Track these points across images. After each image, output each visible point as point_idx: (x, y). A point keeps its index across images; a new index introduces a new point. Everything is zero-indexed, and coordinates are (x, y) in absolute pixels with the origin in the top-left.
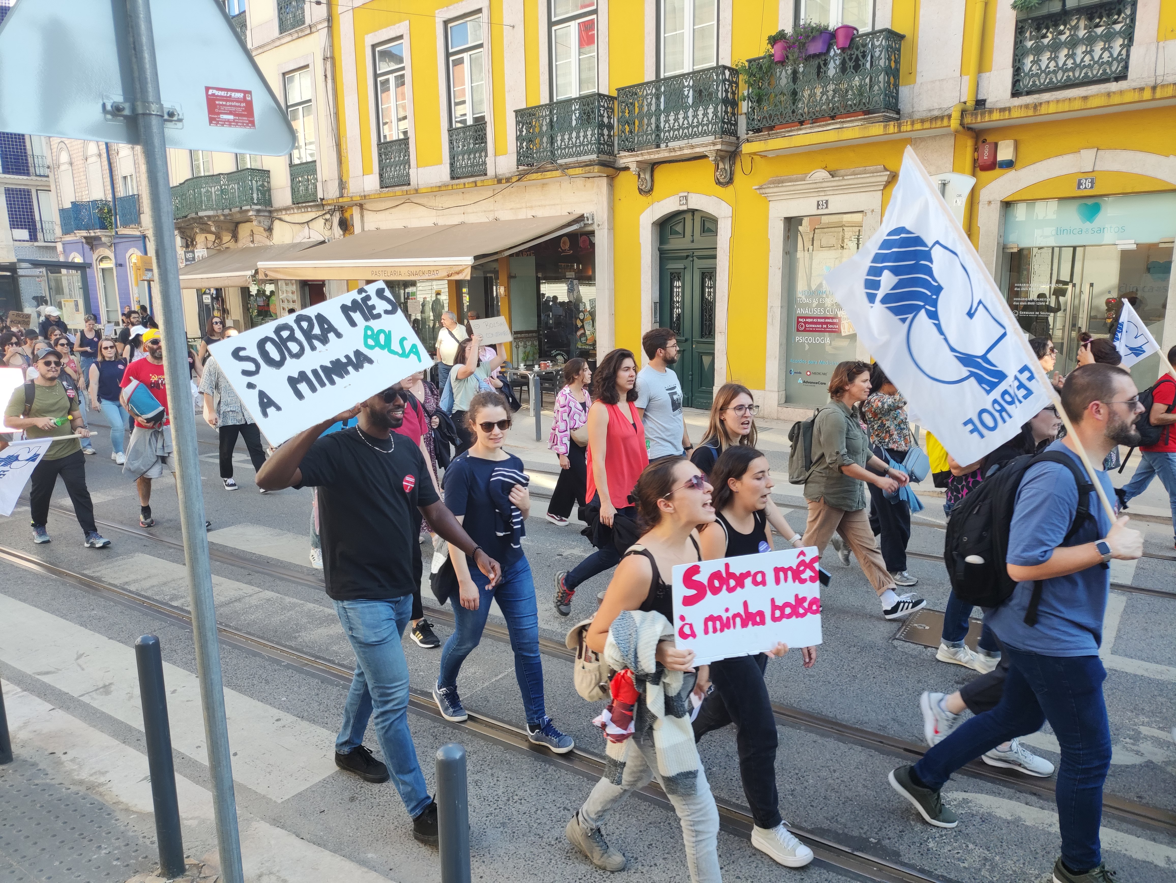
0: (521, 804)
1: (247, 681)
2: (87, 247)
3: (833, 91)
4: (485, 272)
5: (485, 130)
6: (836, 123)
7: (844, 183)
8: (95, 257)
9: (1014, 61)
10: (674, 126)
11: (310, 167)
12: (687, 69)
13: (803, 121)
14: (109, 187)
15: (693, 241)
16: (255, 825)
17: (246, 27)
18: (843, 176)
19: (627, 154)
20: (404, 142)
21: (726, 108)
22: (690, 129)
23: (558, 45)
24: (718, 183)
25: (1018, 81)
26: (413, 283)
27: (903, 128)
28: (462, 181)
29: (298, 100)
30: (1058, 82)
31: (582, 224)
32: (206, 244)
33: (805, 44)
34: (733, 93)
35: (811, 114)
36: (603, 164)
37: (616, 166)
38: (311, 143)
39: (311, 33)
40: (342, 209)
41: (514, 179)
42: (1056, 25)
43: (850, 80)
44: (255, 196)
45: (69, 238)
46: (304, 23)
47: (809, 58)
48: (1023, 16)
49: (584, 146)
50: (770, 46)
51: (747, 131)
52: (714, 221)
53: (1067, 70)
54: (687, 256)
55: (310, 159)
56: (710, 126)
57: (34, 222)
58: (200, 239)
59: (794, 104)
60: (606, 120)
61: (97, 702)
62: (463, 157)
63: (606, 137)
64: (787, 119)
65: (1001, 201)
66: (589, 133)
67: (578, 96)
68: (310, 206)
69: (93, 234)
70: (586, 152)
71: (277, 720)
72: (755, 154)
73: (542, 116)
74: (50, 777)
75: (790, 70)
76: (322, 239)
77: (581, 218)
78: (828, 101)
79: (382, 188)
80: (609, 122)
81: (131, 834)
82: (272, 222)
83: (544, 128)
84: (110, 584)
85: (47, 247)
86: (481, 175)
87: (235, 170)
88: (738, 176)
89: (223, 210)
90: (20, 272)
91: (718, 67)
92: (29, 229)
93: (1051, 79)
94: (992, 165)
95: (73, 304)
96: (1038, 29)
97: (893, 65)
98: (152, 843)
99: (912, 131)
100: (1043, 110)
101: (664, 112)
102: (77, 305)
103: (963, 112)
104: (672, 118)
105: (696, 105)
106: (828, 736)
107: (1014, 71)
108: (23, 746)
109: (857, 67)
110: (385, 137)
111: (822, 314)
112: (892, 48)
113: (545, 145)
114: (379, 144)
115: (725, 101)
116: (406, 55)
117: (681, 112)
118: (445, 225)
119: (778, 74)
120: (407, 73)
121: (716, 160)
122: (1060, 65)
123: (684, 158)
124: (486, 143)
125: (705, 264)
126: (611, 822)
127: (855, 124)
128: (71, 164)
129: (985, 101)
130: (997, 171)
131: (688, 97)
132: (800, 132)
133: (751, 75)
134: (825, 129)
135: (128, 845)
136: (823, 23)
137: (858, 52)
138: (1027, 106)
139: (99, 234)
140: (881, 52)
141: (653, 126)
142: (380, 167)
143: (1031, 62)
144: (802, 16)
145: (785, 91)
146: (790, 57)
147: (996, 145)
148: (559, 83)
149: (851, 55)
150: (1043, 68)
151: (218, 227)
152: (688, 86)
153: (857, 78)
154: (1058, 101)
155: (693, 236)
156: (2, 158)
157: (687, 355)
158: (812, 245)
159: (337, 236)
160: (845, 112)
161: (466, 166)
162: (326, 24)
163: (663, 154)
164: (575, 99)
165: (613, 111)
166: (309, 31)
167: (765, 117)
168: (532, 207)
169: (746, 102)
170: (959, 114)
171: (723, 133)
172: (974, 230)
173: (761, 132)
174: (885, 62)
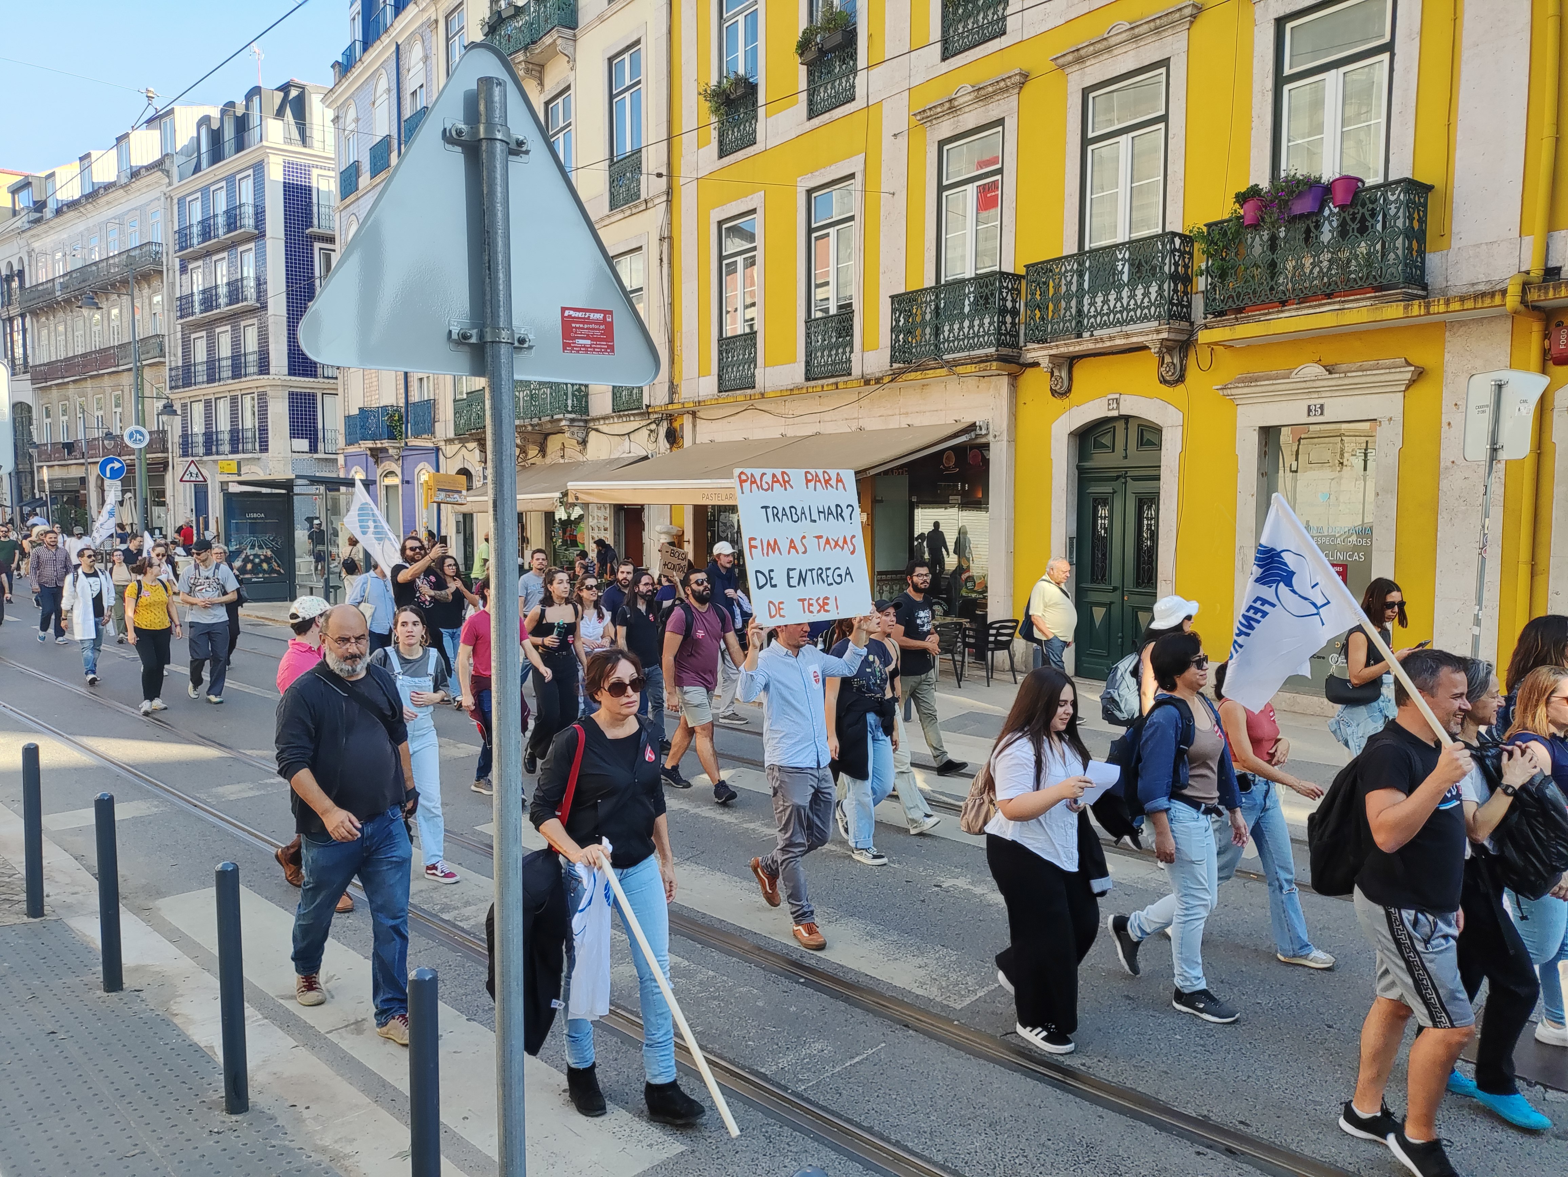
2: (371, 460)
3: (1329, 261)
5: (852, 320)
6: (1334, 303)
7: (1346, 381)
8: (379, 471)
10: (1102, 310)
12: (1122, 237)
13: (1286, 301)
14: (402, 391)
15: (1126, 457)
18: (1345, 373)
19: (1036, 346)
20: (750, 337)
21: (1176, 285)
22: (1125, 314)
23: (949, 213)
24: (1164, 381)
27: (1434, 309)
28: (820, 382)
31: (973, 435)
33: (1287, 201)
34: (1186, 266)
35: (1298, 292)
36: (1003, 359)
37: (1022, 361)
39: (647, 209)
40: (670, 418)
41: (886, 380)
43: (1353, 247)
44: (570, 402)
45: (352, 449)
46: (639, 198)
47: (1294, 219)
49: (979, 337)
50: (1237, 205)
51: (1205, 314)
52: (1158, 430)
54: (1118, 477)
56: (1153, 309)
57: (316, 430)
59: (1272, 278)
60: (1009, 305)
61: (347, 1043)
62: (822, 353)
63: (1009, 326)
64: (1262, 298)
66: (987, 321)
67: (973, 275)
68: (633, 415)
69: (379, 445)
70: (981, 344)
72: (1216, 343)
73: (926, 302)
74: (289, 1137)
75: (1266, 235)
76: (645, 454)
77: (972, 427)
78: (1322, 275)
79: (720, 391)
80: (1014, 307)
82: (587, 434)
83: (928, 317)
85: (327, 460)
86: (844, 375)
88: (1192, 372)
89: (531, 418)
90: (296, 490)
91: (1164, 234)
92: (310, 438)
97: (1416, 225)
99: (1447, 312)
101: (1088, 292)
103: (1526, 286)
104: (1099, 300)
105: (1132, 284)
108: (260, 1092)
109: (1363, 230)
110: (728, 330)
112: (1414, 203)
113: (927, 337)
114: (721, 339)
115: (1174, 277)
116: (759, 233)
117: (1113, 292)
118: (795, 437)
119: (1249, 241)
120: (759, 254)
121: (1160, 352)
123: (1116, 350)
124: (852, 336)
125: (1144, 487)
127: (1361, 304)
129: (1559, 269)
131: (1122, 272)
132: (1281, 315)
133: (1211, 242)
134: (1318, 310)
136: (1314, 174)
137: (1365, 210)
139: (386, 445)
140: (1398, 209)
141: (1074, 311)
142: (719, 367)
144: (1283, 166)
145: (1260, 263)
146: (1268, 220)
148: (949, 259)
149: (1354, 214)
151: (524, 439)
152: (1123, 259)
153: (1363, 244)
155: (1126, 450)
156: (289, 357)
157: (1116, 610)
158: (1297, 460)
159: (662, 450)
160: (1347, 288)
161: (826, 364)
162: (665, 198)
163: (1086, 345)
164: (969, 280)
165: (1019, 292)
166: (644, 207)
167: (1231, 296)
168: (907, 413)
169: (1204, 277)
170: (1519, 289)
171: (1171, 317)
172: (1547, 447)
173: (1226, 315)
174: (1404, 222)
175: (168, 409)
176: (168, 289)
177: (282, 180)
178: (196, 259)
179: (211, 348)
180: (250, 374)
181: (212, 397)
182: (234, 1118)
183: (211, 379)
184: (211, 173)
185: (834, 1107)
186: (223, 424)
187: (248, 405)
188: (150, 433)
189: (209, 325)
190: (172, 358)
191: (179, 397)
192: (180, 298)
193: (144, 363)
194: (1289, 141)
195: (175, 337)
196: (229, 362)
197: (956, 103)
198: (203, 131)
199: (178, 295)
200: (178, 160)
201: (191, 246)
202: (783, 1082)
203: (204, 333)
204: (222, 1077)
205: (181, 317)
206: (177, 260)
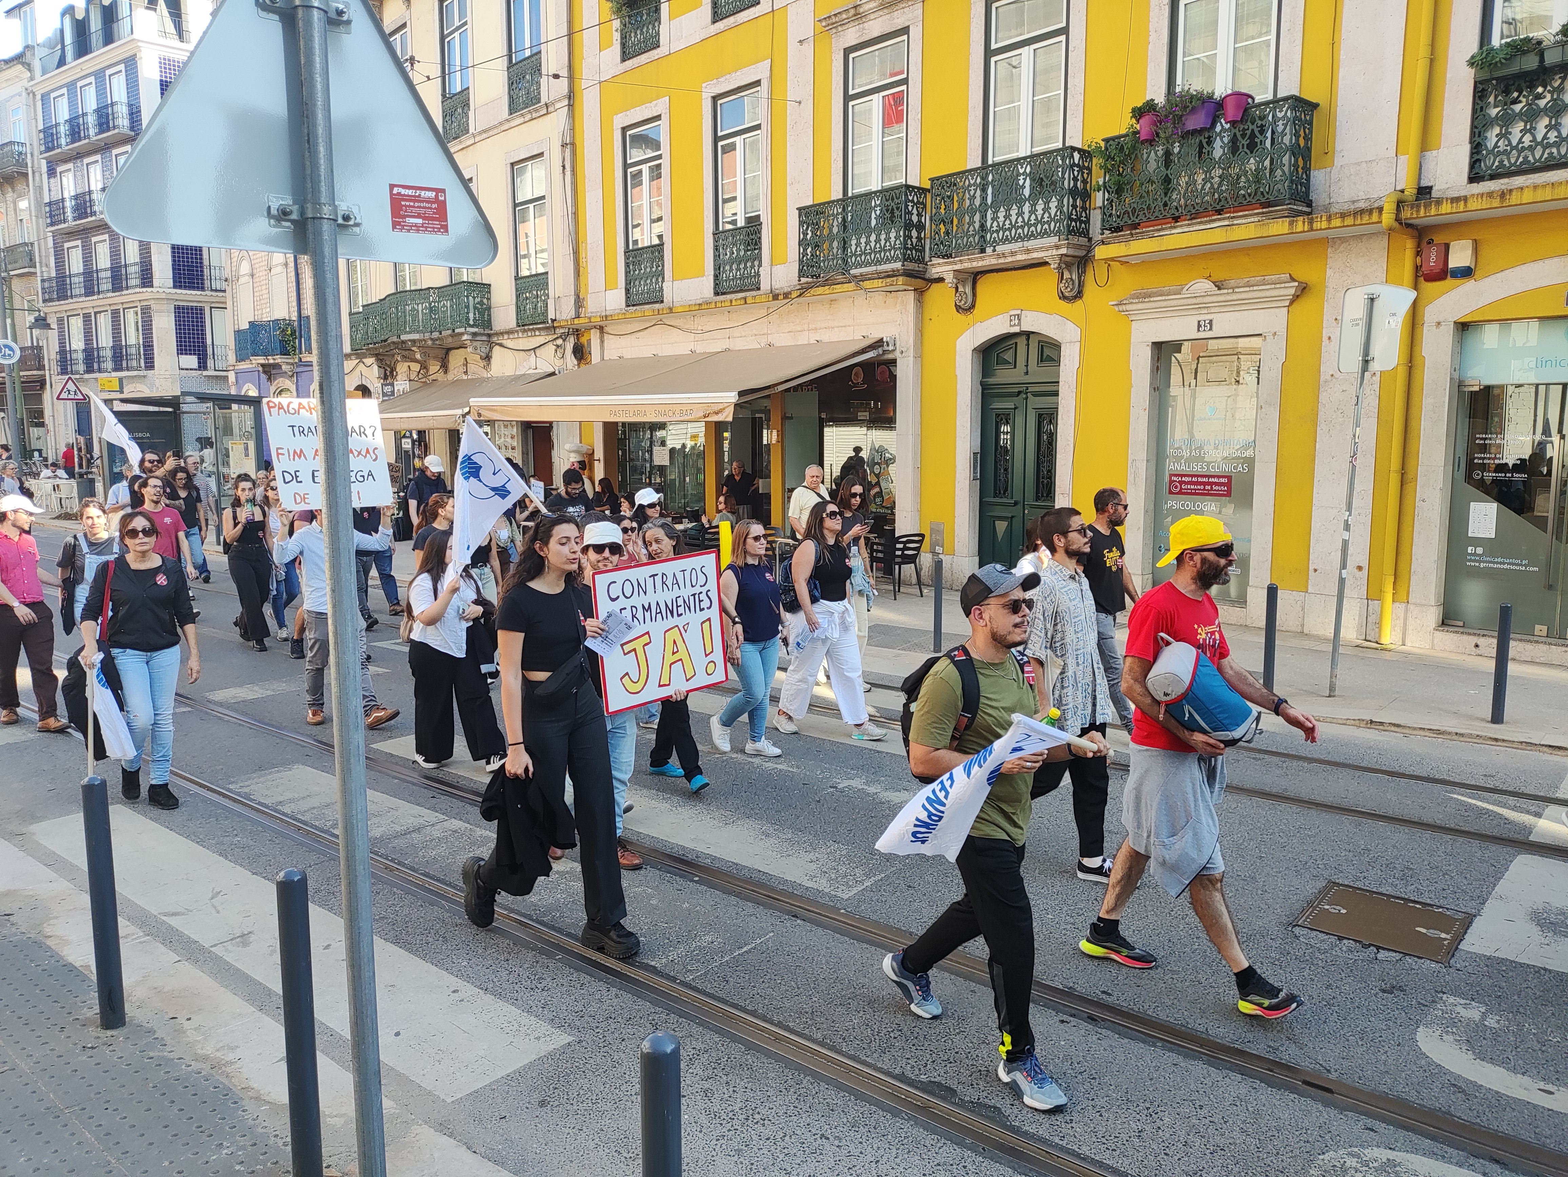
0: (763, 1125)
1: (419, 938)
2: (263, 377)
3: (1220, 177)
4: (754, 412)
5: (760, 233)
6: (1224, 219)
7: (1235, 297)
8: (273, 389)
9: (1473, 134)
10: (1004, 224)
11: (540, 281)
12: (1024, 151)
13: (1179, 217)
14: (295, 304)
15: (1027, 373)
16: (415, 1129)
17: (469, 107)
18: (1233, 288)
19: (941, 261)
20: (657, 250)
21: (1075, 200)
22: (1026, 229)
23: (856, 124)
24: (1063, 297)
25: (1479, 160)
26: (662, 426)
27: (1317, 225)
28: (729, 297)
29: (529, 197)
30: (1536, 161)
31: (880, 351)
32: (409, 376)
33: (1181, 116)
34: (1084, 182)
35: (1190, 208)
36: (909, 274)
37: (927, 276)
38: (542, 251)
39: (547, 113)
40: (577, 332)
41: (794, 295)
42: (1532, 87)
43: (1243, 164)
44: (471, 315)
45: (243, 366)
46: (539, 102)
47: (1187, 135)
48: (1487, 76)
49: (885, 251)
50: (1134, 121)
51: (1103, 230)
52: (1056, 346)
53: (1549, 146)
54: (1019, 393)
55: (541, 270)
56: (1053, 224)
57: (205, 347)
58: (402, 368)
59: (1166, 194)
60: (915, 218)
61: (232, 955)
62: (731, 267)
63: (914, 240)
64: (1156, 214)
65: (1455, 322)
66: (893, 235)
67: (880, 188)
68: (539, 329)
69: (271, 361)
70: (888, 259)
71: (454, 992)
72: (1112, 259)
73: (833, 215)
74: (168, 1049)
75: (1160, 150)
76: (551, 370)
77: (880, 343)
78: (1213, 191)
79: (628, 306)
80: (920, 221)
81: (260, 1130)
82: (491, 349)
83: (835, 230)
84: (260, 803)
85: (217, 377)
86: (753, 290)
87: (448, 283)
88: (1090, 289)
89: (431, 332)
90: (185, 408)
91: (1064, 148)
92: (199, 355)
93: (1526, 158)
94: (1442, 273)
95: (242, 447)
96: (1507, 92)
97: (1302, 142)
98: (285, 1144)
99: (1329, 228)
100: (1515, 199)
101: (991, 207)
102: (246, 449)
103: (1400, 204)
104: (1001, 214)
105: (1033, 198)
106: (1194, 1058)
107: (1472, 148)
108: (139, 1007)
109: (1252, 146)
110: (636, 242)
111: (1204, 471)
112: (1300, 120)
113: (835, 251)
114: (627, 251)
115: (1073, 192)
116: (664, 140)
117: (1014, 207)
118: (705, 353)
119: (1145, 156)
120: (665, 162)
121: (1059, 268)
122: (1539, 139)
123: (1017, 265)
124: (760, 249)
125: (1044, 402)
126: (885, 1158)
127: (1249, 220)
128: (252, 276)
129: (1431, 188)
130: (1449, 282)
131: (1023, 187)
132: (1174, 231)
133: (1109, 158)
134: (1208, 226)
135: (255, 1144)
136: (1207, 90)
137: (1254, 127)
138: (1490, 195)
139: (279, 361)
140: (1285, 125)
141: (977, 225)
142: (626, 280)
143: (1497, 136)
144: (1179, 81)
145: (1154, 179)
146: (1162, 135)
147: (1447, 247)
148: (855, 172)
149: (1244, 130)
150: (1514, 143)
151: (424, 354)
152: (1024, 173)
153: (1252, 161)
154: (1535, 187)
155: (1027, 366)
156: (174, 269)
157: (1017, 523)
158: (1196, 378)
159: (570, 366)
160: (1236, 204)
161: (735, 278)
162: (566, 102)
163: (988, 261)
164: (875, 193)
165: (925, 206)
166: (544, 111)
167: (1126, 212)
168: (816, 329)
169: (1101, 192)
170: (1394, 206)
171: (1070, 232)
172: (1417, 361)
173: (1121, 231)
174: (1291, 139)
175: (41, 323)
176: (35, 193)
177: (159, 78)
178: (65, 161)
179: (88, 258)
180: (132, 287)
181: (92, 311)
182: (109, 1033)
183: (90, 290)
184: (76, 67)
185: (720, 994)
186: (105, 340)
187: (131, 319)
188: (22, 349)
189: (84, 233)
190: (44, 269)
191: (53, 311)
192: (50, 204)
193: (12, 273)
194: (1184, 56)
195: (46, 243)
196: (109, 274)
197: (861, 10)
198: (67, 20)
199: (47, 200)
200: (40, 52)
201: (59, 146)
202: (672, 974)
203: (79, 242)
204: (96, 995)
205: (52, 224)
206: (44, 162)
